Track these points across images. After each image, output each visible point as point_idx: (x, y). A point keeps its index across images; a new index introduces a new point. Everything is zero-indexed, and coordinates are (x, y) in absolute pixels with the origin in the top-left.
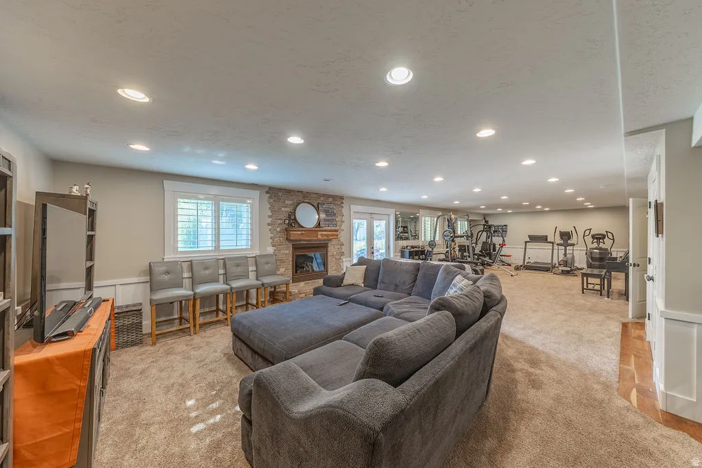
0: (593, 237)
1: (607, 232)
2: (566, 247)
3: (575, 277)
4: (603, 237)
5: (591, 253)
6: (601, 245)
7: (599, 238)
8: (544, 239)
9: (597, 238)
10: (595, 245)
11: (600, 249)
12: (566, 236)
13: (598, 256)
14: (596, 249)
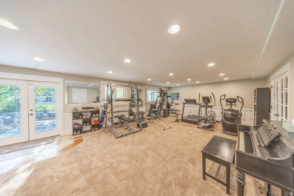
0: (227, 101)
1: (238, 97)
2: (206, 108)
3: (213, 132)
4: (235, 101)
5: (225, 114)
6: (234, 108)
7: (231, 101)
8: (193, 102)
9: (230, 102)
10: (228, 107)
11: (232, 110)
12: (207, 100)
13: (230, 117)
14: (229, 110)
